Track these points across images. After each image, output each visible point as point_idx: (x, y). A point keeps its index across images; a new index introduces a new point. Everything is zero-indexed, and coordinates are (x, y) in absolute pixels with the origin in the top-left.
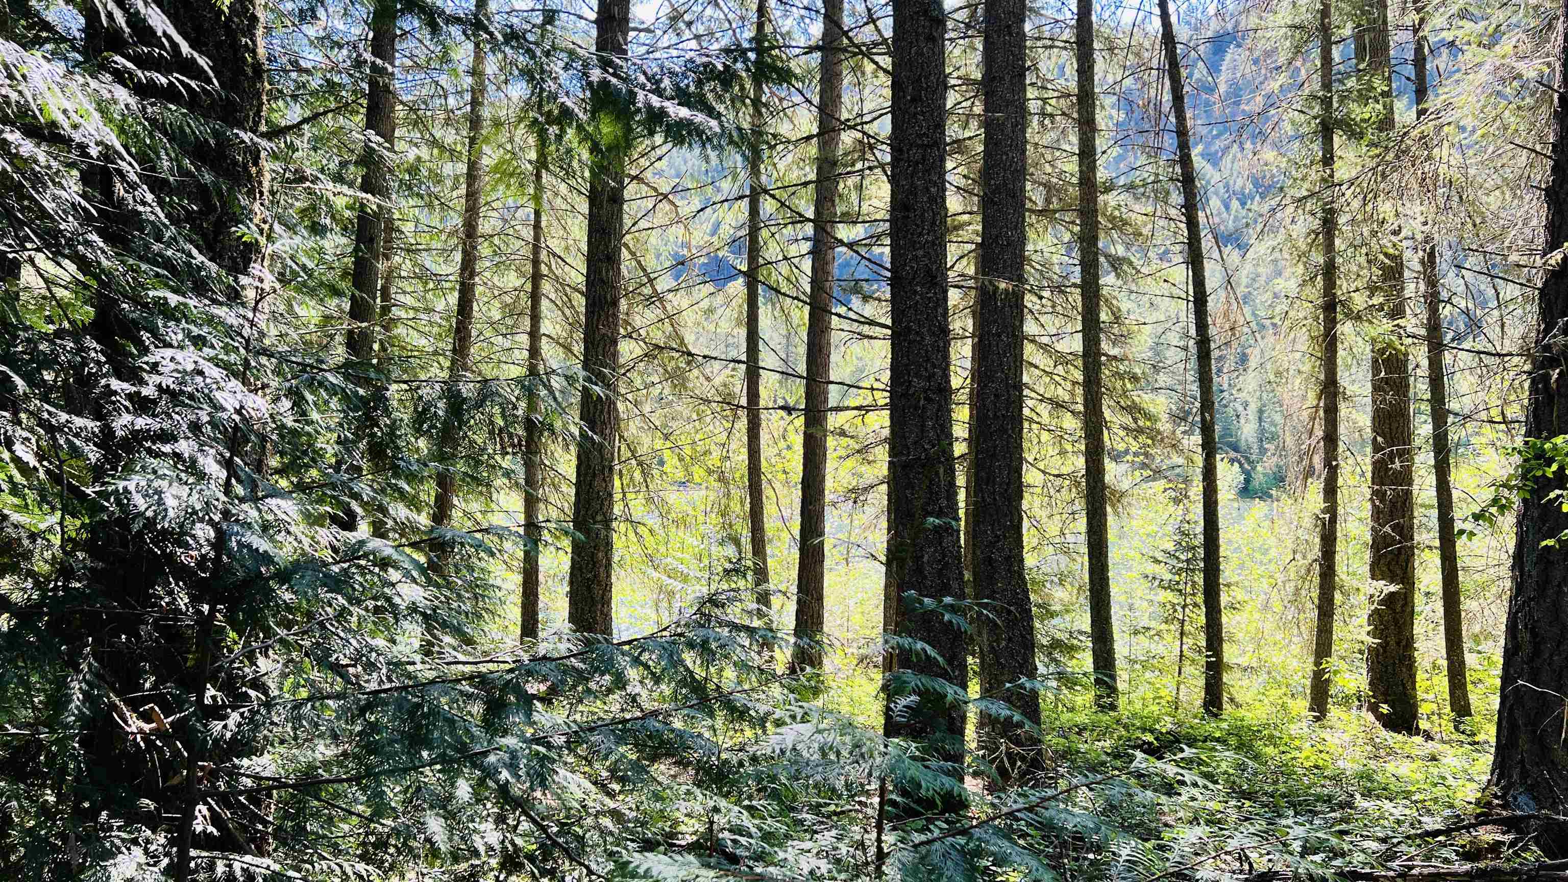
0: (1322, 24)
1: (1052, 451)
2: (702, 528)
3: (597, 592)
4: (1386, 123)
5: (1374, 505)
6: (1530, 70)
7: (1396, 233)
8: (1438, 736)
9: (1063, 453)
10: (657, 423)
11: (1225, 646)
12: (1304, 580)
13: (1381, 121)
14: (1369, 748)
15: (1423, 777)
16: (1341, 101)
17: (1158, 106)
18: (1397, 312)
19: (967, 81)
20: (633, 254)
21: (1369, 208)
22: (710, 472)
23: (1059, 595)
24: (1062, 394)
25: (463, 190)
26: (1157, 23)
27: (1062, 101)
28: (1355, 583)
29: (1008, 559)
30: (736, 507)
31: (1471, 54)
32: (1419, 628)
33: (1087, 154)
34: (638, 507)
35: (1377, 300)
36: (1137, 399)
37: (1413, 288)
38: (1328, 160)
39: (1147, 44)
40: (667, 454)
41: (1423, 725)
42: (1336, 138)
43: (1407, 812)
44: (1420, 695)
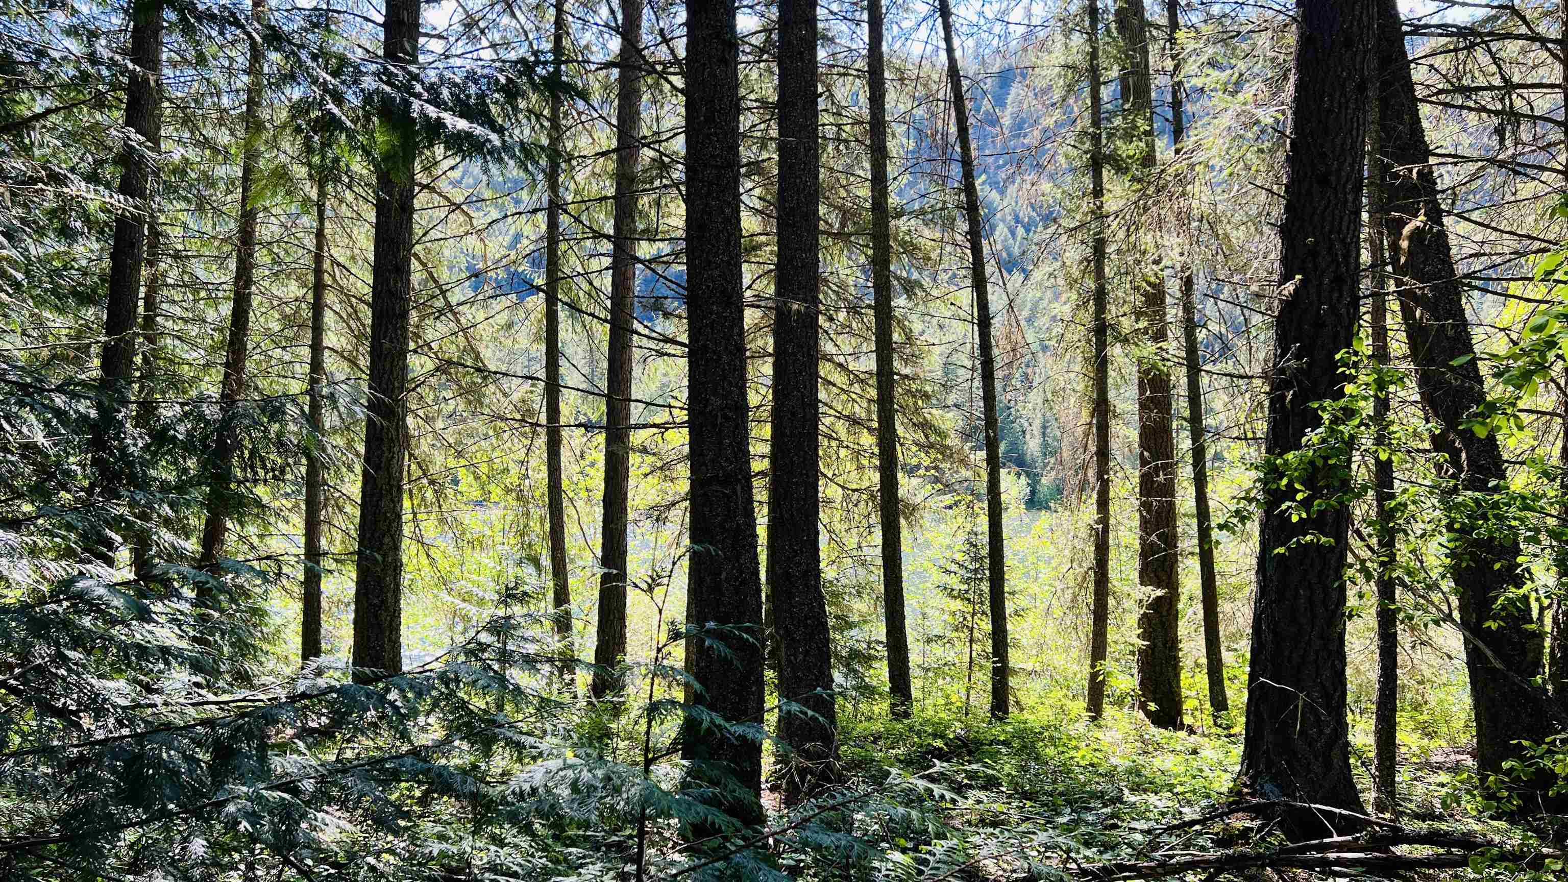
0: (1091, 65)
1: (850, 466)
2: (499, 547)
3: (384, 616)
4: (1149, 160)
5: (1141, 515)
6: (1267, 117)
7: (1157, 262)
8: (1199, 731)
9: (860, 468)
10: (451, 441)
11: (1011, 652)
12: (1081, 587)
13: (1144, 158)
14: (1139, 744)
15: (1183, 769)
16: (1108, 138)
17: (944, 136)
18: (1160, 336)
19: (764, 103)
20: (424, 265)
21: (1132, 239)
22: (508, 491)
23: (859, 607)
24: (859, 412)
25: (238, 194)
26: (943, 56)
27: (856, 128)
28: (1126, 589)
29: (805, 574)
30: (535, 525)
31: (1218, 100)
32: (1183, 628)
33: (879, 181)
34: (430, 527)
35: (1143, 324)
36: (928, 417)
37: (1173, 313)
38: (1098, 192)
39: (935, 77)
40: (462, 473)
41: (1187, 720)
42: (1105, 173)
43: (1170, 804)
44: (1184, 692)
